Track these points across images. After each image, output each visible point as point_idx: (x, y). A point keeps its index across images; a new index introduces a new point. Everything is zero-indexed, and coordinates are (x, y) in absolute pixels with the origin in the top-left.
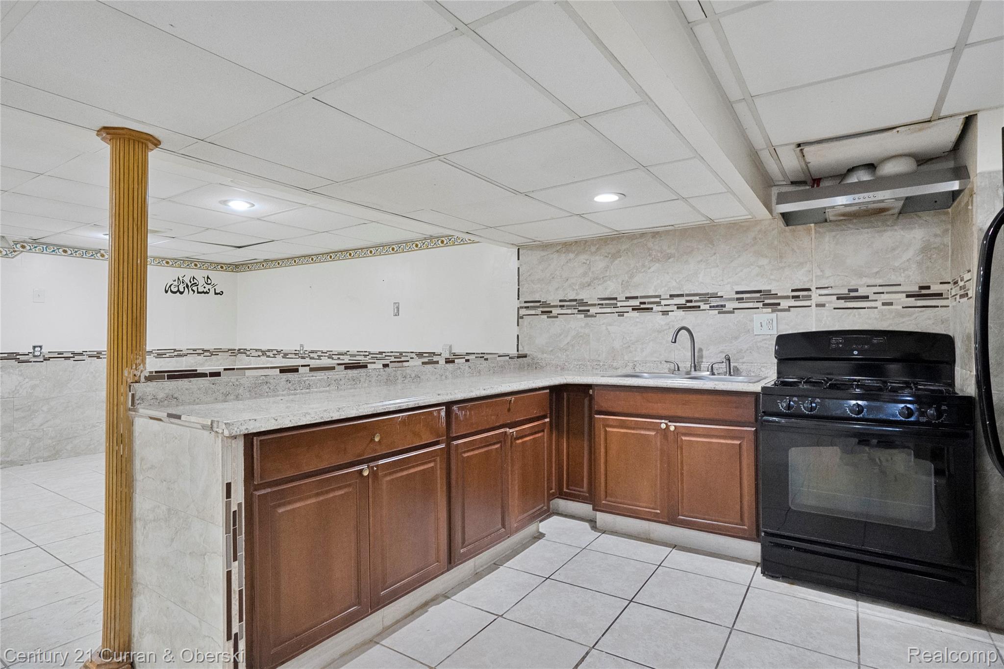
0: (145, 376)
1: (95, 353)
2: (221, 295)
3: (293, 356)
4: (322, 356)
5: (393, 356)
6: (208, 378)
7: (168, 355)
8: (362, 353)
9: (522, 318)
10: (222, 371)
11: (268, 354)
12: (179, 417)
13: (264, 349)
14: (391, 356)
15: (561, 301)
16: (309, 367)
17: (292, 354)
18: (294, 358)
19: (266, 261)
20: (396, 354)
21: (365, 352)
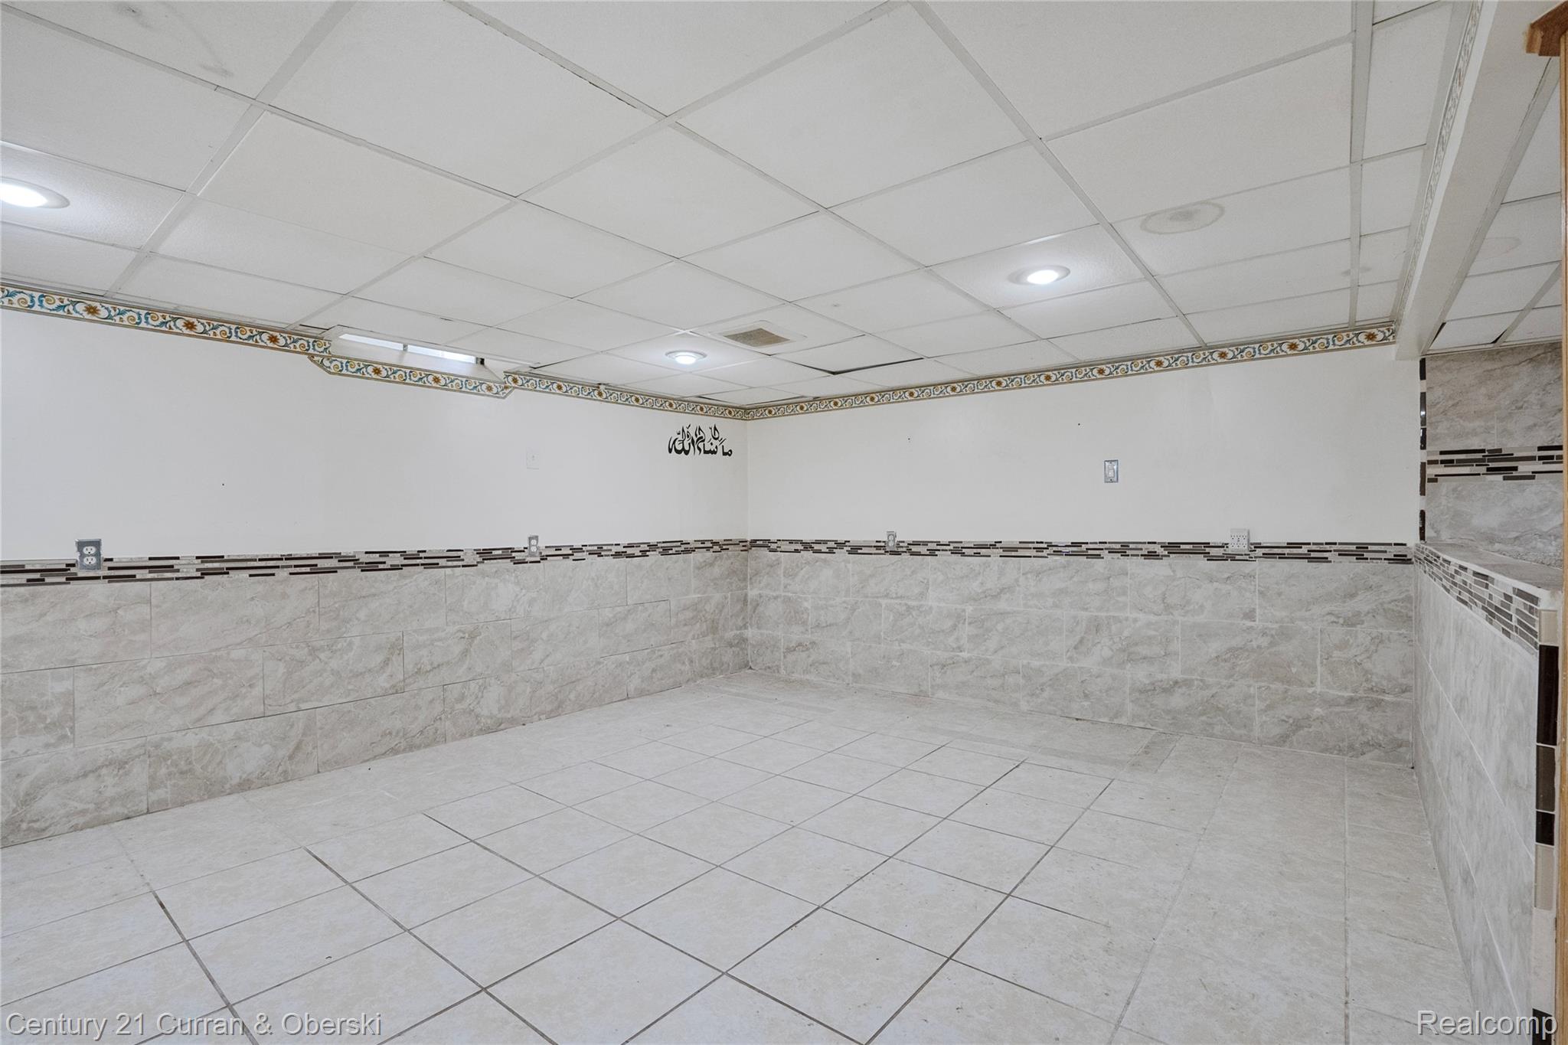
2: (730, 455)
3: (874, 550)
4: (939, 550)
5: (1106, 549)
8: (1030, 545)
9: (1431, 480)
11: (816, 547)
13: (806, 538)
14: (1102, 549)
17: (871, 547)
18: (875, 554)
20: (1114, 546)
21: (1037, 543)
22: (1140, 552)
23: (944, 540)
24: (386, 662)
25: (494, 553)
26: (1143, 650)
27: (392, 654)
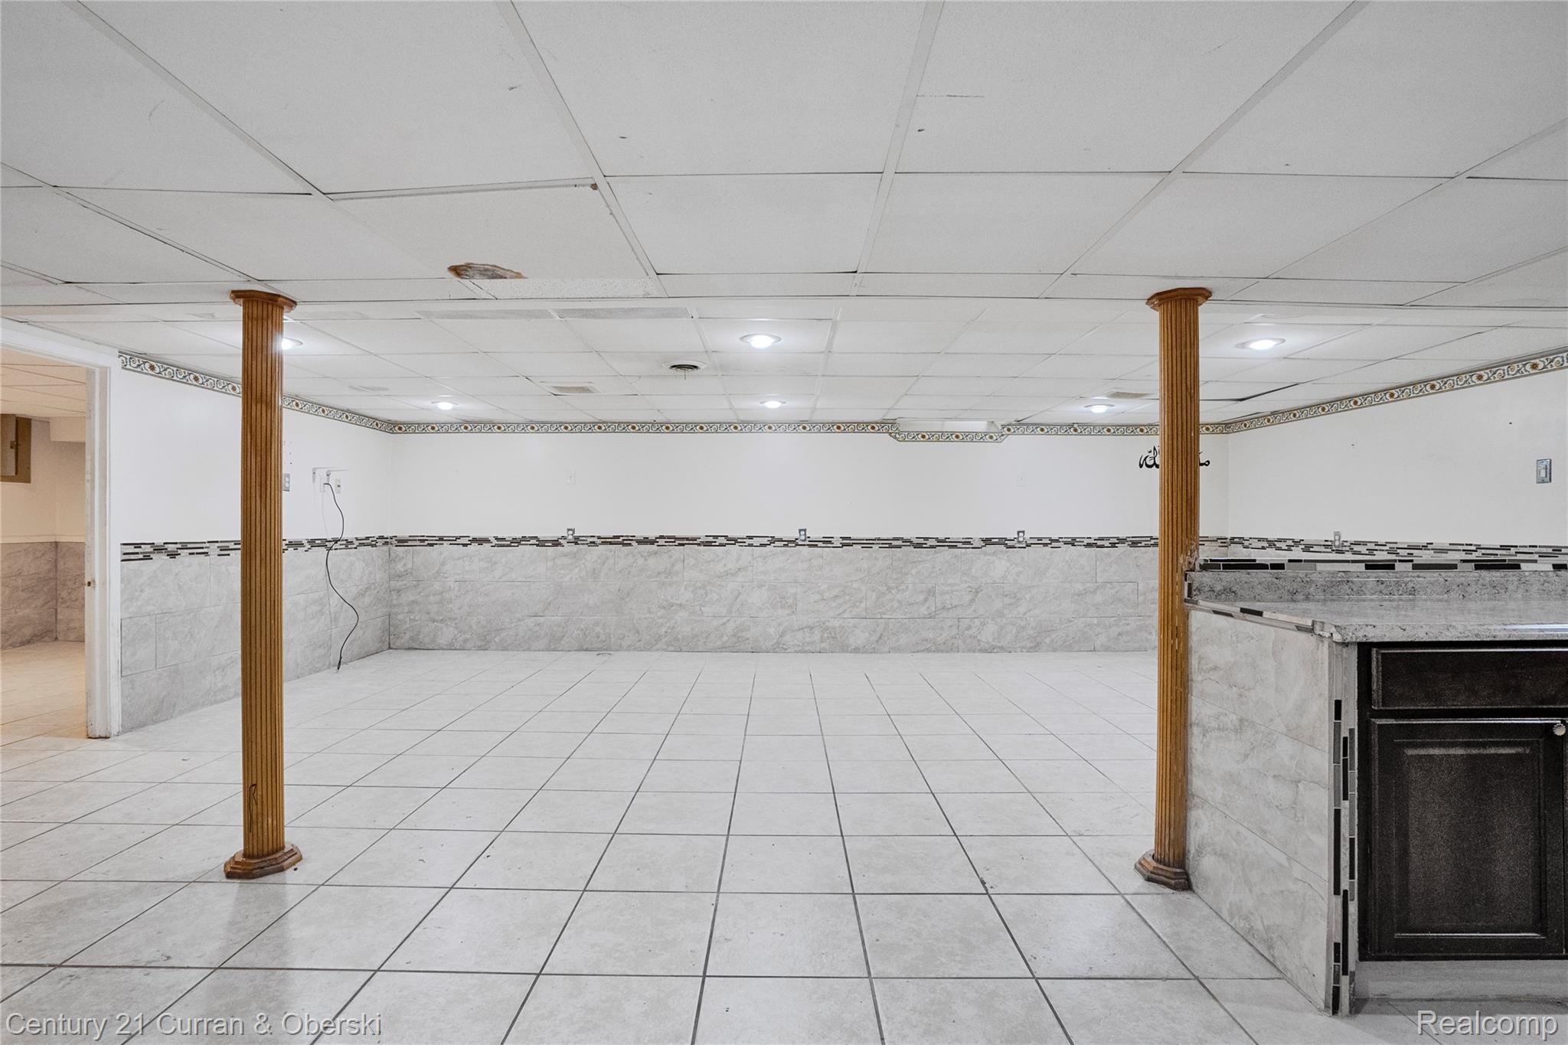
0: (1200, 565)
1: (1070, 540)
2: (1207, 465)
3: (1322, 549)
4: (1374, 550)
5: (1538, 553)
6: (1269, 571)
7: (1143, 544)
10: (1286, 563)
11: (1278, 545)
12: (1260, 614)
13: (1271, 537)
14: (1533, 553)
16: (1411, 564)
17: (1320, 545)
18: (1324, 552)
19: (1273, 413)
20: (1545, 550)
21: (1467, 545)
23: (1382, 541)
24: (926, 600)
25: (993, 540)
27: (929, 595)
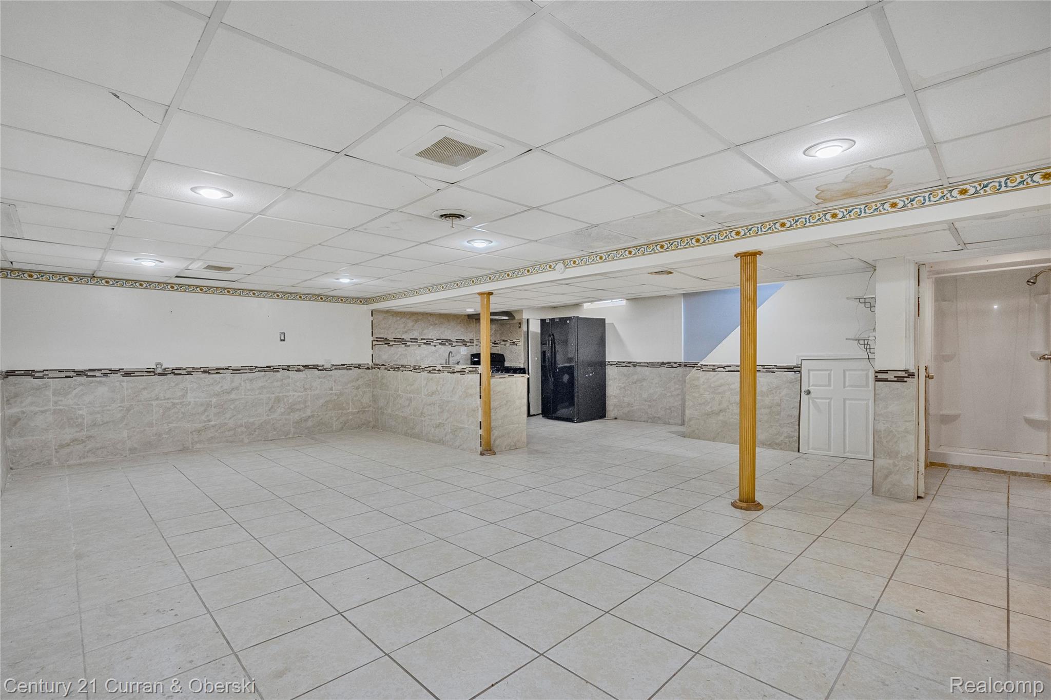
3: (145, 374)
8: (247, 368)
9: (374, 346)
13: (77, 368)
15: (394, 338)
17: (142, 372)
20: (284, 367)
21: (250, 366)
22: (294, 369)
23: (197, 366)
26: (297, 407)
